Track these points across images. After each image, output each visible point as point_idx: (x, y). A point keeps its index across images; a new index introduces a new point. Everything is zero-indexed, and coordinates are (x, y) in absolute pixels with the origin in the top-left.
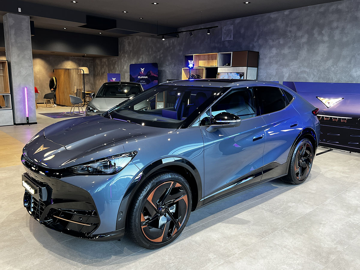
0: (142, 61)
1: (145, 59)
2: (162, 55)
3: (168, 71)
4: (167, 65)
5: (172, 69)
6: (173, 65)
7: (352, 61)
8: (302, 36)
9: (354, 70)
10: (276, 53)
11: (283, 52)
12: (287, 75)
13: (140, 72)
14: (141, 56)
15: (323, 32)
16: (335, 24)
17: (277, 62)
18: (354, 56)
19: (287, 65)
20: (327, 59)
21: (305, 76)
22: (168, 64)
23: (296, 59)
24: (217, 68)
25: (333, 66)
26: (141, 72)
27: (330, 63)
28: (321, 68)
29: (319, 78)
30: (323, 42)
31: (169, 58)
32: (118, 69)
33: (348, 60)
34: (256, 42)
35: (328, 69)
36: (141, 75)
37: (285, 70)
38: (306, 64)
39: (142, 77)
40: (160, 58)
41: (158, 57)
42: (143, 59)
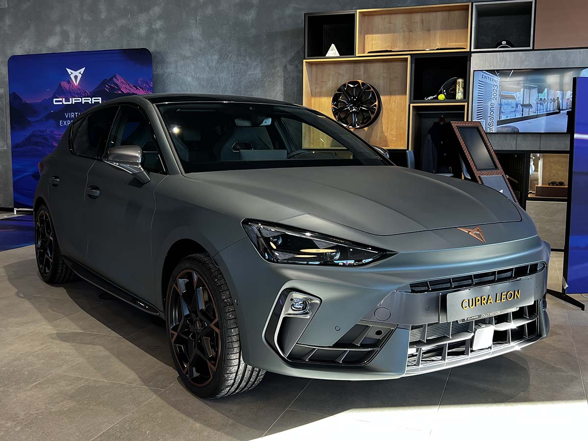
0: (61, 45)
1: (77, 38)
2: (158, 25)
3: (189, 79)
4: (185, 58)
5: (207, 68)
6: (216, 57)
13: (64, 84)
14: (58, 29)
22: (188, 54)
26: (69, 81)
31: (196, 33)
36: (68, 94)
39: (73, 101)
40: (151, 32)
41: (143, 30)
42: (65, 35)
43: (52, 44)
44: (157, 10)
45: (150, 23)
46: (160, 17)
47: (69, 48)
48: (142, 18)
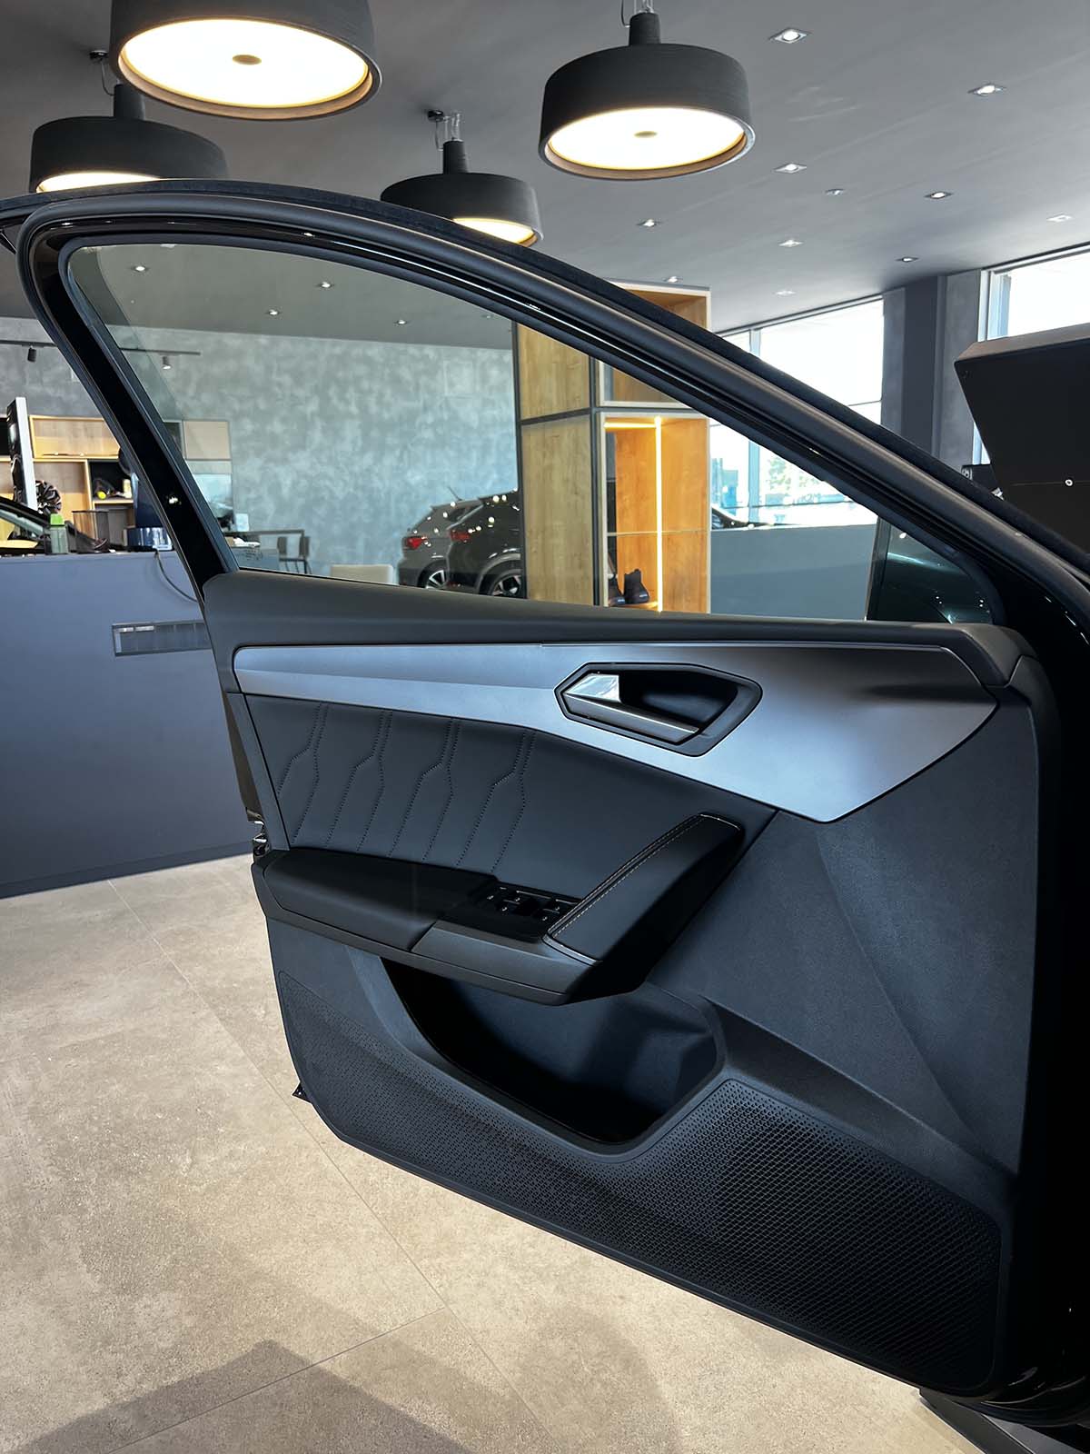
7: (405, 457)
8: (307, 399)
9: (409, 474)
10: (253, 431)
11: (268, 428)
12: (288, 482)
15: (348, 396)
16: (365, 385)
17: (258, 453)
18: (405, 447)
19: (285, 461)
20: (363, 451)
21: (328, 483)
23: (303, 447)
25: (375, 464)
27: (368, 459)
28: (356, 469)
29: (356, 488)
30: (350, 416)
33: (397, 453)
34: (193, 398)
35: (368, 470)
37: (280, 470)
38: (325, 460)
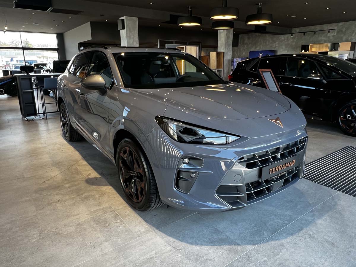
0: (259, 49)
1: (262, 48)
2: (277, 45)
6: (287, 51)
24: (328, 52)
31: (284, 47)
32: (237, 55)
40: (276, 47)
41: (274, 46)
42: (260, 47)
43: (258, 49)
44: (277, 43)
45: (275, 45)
46: (277, 44)
47: (261, 50)
48: (274, 44)
